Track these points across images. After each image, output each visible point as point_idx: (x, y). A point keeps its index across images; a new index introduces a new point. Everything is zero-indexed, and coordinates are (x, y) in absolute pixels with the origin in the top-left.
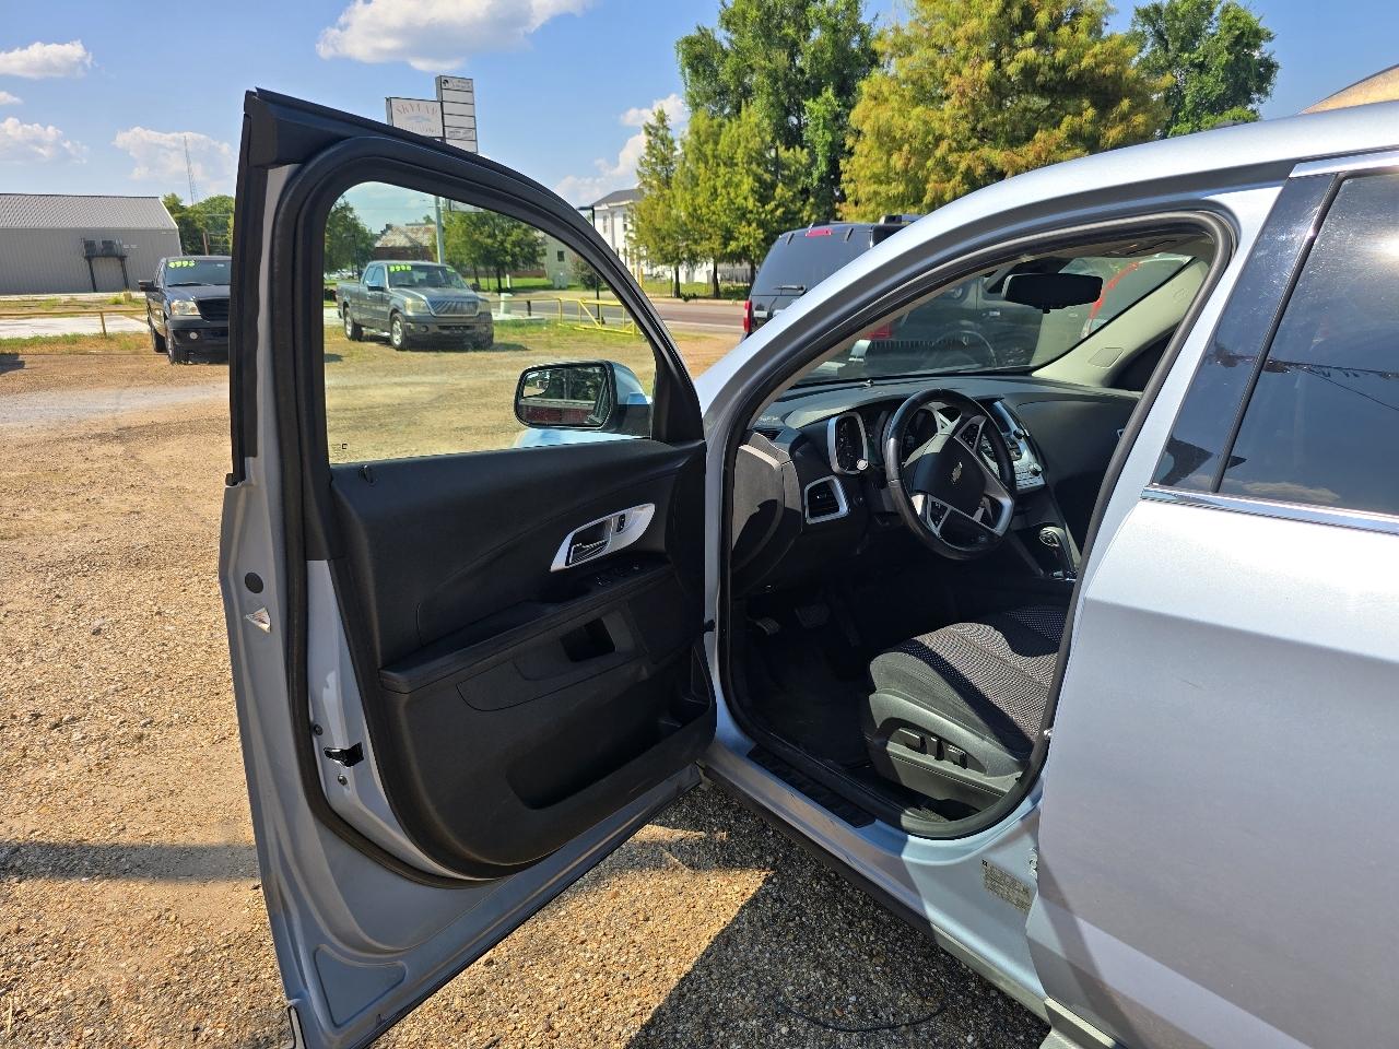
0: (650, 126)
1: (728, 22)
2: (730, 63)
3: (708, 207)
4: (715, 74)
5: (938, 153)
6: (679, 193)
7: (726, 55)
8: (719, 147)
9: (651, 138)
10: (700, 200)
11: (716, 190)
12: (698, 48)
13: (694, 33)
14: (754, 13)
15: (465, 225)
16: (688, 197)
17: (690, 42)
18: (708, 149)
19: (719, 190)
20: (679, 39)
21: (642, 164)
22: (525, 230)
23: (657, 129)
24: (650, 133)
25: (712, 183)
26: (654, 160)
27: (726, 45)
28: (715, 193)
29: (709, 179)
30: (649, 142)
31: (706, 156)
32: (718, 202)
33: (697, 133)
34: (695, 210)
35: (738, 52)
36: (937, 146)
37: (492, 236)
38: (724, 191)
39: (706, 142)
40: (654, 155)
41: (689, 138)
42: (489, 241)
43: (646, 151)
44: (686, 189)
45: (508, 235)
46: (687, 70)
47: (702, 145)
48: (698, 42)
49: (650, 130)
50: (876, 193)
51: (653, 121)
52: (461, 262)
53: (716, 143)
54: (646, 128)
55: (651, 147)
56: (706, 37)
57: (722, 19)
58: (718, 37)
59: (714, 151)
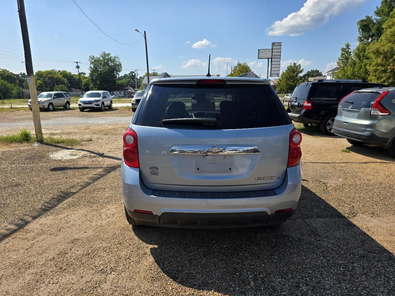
1: (377, 13)
2: (375, 27)
3: (358, 72)
4: (370, 30)
6: (349, 68)
7: (374, 24)
8: (365, 53)
9: (343, 52)
10: (355, 70)
12: (365, 23)
13: (365, 18)
14: (387, 10)
15: (286, 79)
16: (352, 69)
17: (362, 21)
18: (361, 54)
19: (362, 67)
20: (359, 20)
21: (339, 60)
22: (303, 80)
23: (346, 49)
24: (343, 51)
25: (360, 64)
26: (343, 58)
27: (375, 21)
28: (361, 67)
29: (360, 63)
30: (342, 53)
31: (360, 56)
32: (361, 70)
33: (358, 49)
34: (354, 73)
35: (378, 23)
37: (293, 82)
38: (364, 67)
39: (361, 52)
40: (343, 57)
41: (356, 51)
42: (292, 83)
43: (340, 56)
44: (351, 66)
45: (298, 82)
46: (361, 30)
47: (359, 53)
48: (365, 21)
49: (343, 50)
50: (377, 70)
51: (345, 47)
52: (284, 89)
53: (365, 52)
54: (342, 49)
55: (342, 54)
56: (369, 19)
57: (375, 12)
58: (373, 19)
59: (363, 54)
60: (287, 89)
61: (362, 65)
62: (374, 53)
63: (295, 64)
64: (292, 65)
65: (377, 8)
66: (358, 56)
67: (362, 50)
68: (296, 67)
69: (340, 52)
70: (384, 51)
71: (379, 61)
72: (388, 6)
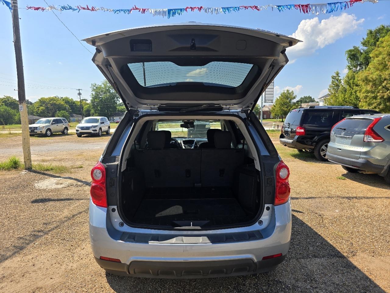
0: (333, 76)
1: (364, 44)
2: (363, 56)
3: (349, 98)
4: (358, 59)
5: (384, 84)
6: (340, 94)
7: (362, 53)
8: (355, 80)
9: (334, 80)
10: (346, 96)
11: (352, 93)
12: (353, 53)
13: (352, 48)
14: (372, 40)
15: (280, 105)
16: (343, 95)
17: (350, 51)
18: (351, 81)
20: (347, 50)
21: (330, 87)
22: (297, 106)
23: (336, 77)
24: (333, 78)
26: (334, 85)
27: (362, 51)
28: (351, 94)
29: (350, 90)
31: (350, 83)
32: (352, 97)
33: (348, 77)
34: (345, 99)
35: (366, 52)
36: (383, 82)
37: (287, 108)
38: (354, 93)
39: (351, 80)
40: (334, 84)
41: (345, 79)
42: (286, 109)
43: (331, 83)
44: (342, 93)
45: (291, 107)
46: (349, 59)
47: (349, 80)
48: (353, 51)
51: (335, 75)
52: (278, 115)
53: (354, 79)
54: (332, 77)
55: (333, 82)
56: (356, 49)
57: (362, 43)
58: (360, 49)
59: (353, 82)
60: (281, 114)
61: (353, 91)
62: (364, 81)
63: (288, 91)
64: (285, 92)
65: (363, 39)
66: (348, 83)
67: (352, 78)
68: (289, 94)
69: (331, 80)
70: (373, 79)
71: (369, 88)
72: (373, 37)
